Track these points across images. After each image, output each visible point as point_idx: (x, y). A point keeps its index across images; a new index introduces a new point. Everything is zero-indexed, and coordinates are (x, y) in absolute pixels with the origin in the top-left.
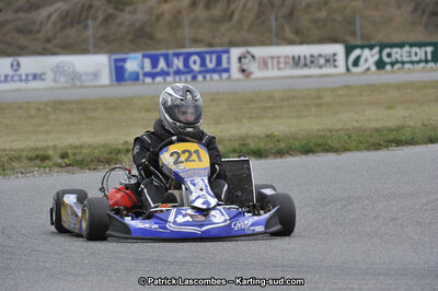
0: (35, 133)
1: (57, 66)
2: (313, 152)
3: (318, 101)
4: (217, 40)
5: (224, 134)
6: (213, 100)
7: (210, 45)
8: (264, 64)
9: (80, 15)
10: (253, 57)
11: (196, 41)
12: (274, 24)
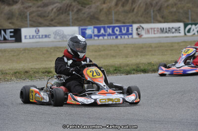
1: (56, 32)
3: (172, 48)
4: (127, 21)
5: (129, 62)
6: (125, 47)
7: (124, 23)
8: (148, 31)
9: (66, 9)
10: (143, 28)
11: (117, 21)
12: (152, 14)
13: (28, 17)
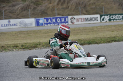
0: (14, 40)
1: (21, 22)
2: (91, 44)
7: (63, 15)
10: (75, 18)
11: (59, 14)
12: (80, 9)
13: (3, 13)
